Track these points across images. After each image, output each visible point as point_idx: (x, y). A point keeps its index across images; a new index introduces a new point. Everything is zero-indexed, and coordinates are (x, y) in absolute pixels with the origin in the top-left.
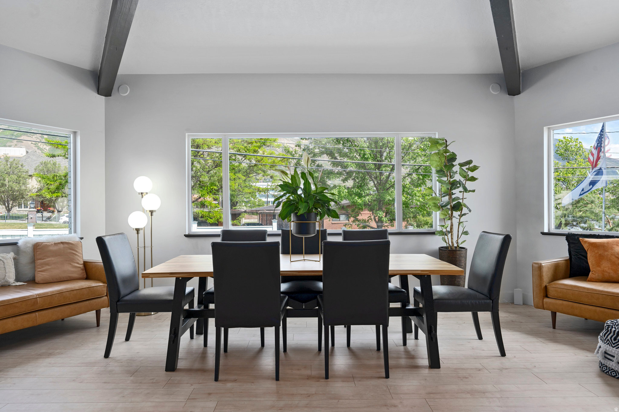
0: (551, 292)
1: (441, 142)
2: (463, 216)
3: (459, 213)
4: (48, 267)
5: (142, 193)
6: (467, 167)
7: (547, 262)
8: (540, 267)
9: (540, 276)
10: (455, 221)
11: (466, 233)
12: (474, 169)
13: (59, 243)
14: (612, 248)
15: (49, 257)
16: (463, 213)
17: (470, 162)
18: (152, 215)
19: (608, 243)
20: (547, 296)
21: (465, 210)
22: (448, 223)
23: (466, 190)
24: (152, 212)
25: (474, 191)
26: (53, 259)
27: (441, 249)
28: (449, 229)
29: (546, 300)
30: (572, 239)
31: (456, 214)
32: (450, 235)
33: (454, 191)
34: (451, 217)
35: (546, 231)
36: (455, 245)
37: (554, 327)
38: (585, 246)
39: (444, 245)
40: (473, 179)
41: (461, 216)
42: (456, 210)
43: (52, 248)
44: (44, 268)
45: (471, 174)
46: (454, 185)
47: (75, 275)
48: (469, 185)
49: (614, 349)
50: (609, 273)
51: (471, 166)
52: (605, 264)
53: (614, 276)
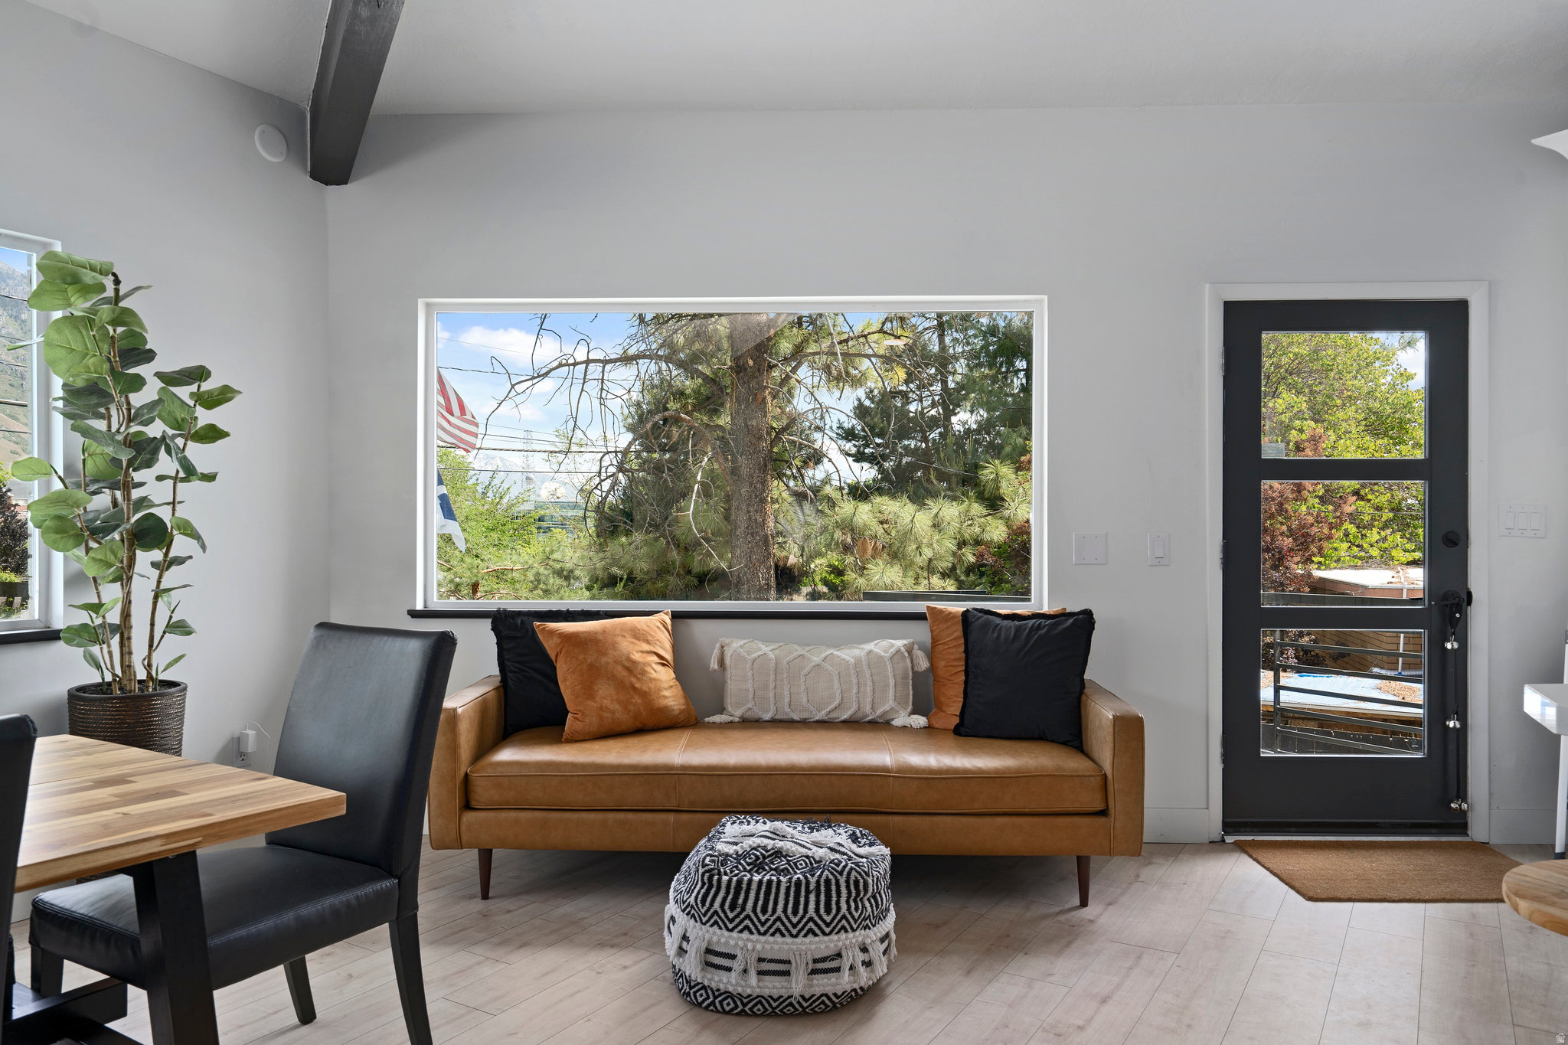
0: (482, 792)
1: (89, 277)
2: (174, 568)
3: (157, 555)
6: (194, 388)
7: (473, 705)
8: (453, 720)
9: (453, 749)
10: (142, 587)
11: (180, 628)
12: (224, 395)
14: (614, 646)
16: (171, 554)
17: (199, 374)
19: (601, 631)
20: (467, 806)
21: (181, 545)
22: (112, 592)
23: (189, 472)
25: (210, 478)
27: (78, 696)
28: (113, 618)
29: (469, 817)
30: (512, 627)
31: (145, 558)
32: (115, 641)
33: (137, 476)
34: (124, 576)
35: (419, 606)
36: (142, 675)
37: (486, 895)
38: (550, 646)
39: (93, 677)
40: (212, 434)
41: (162, 567)
42: (148, 547)
45: (204, 417)
46: (144, 451)
48: (198, 454)
49: (735, 934)
50: (613, 712)
51: (206, 386)
52: (606, 695)
53: (623, 718)
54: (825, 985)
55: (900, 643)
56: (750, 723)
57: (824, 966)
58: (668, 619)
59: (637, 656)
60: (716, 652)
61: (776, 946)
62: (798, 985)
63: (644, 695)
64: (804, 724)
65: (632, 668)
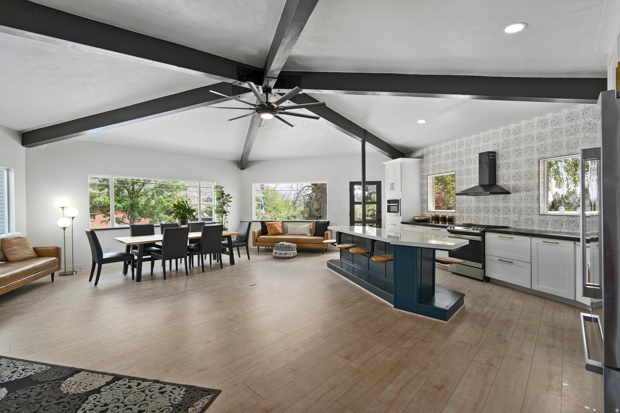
0: (258, 240)
1: (219, 187)
3: (225, 214)
4: (15, 252)
5: (63, 207)
6: (229, 197)
7: (256, 231)
8: (255, 232)
9: (255, 235)
10: (224, 218)
11: (227, 222)
12: (231, 197)
13: (16, 238)
14: (273, 225)
15: (14, 246)
17: (229, 195)
18: (73, 219)
19: (273, 223)
20: (256, 242)
21: (227, 213)
22: (221, 218)
23: (228, 206)
24: (73, 218)
25: (230, 206)
26: (17, 247)
28: (221, 221)
29: (256, 243)
30: (263, 223)
31: (224, 215)
33: (223, 206)
34: (222, 217)
35: (253, 220)
37: (259, 252)
38: (267, 225)
40: (230, 201)
41: (226, 216)
42: (224, 214)
43: (14, 241)
44: (13, 253)
45: (230, 200)
46: (224, 204)
47: (33, 255)
48: (229, 204)
49: (278, 251)
52: (272, 230)
53: (274, 233)
54: (285, 256)
55: (308, 225)
56: (290, 234)
57: (285, 254)
58: (281, 222)
59: (276, 226)
60: (287, 226)
61: (281, 252)
62: (283, 256)
63: (277, 231)
64: (297, 235)
65: (276, 227)
